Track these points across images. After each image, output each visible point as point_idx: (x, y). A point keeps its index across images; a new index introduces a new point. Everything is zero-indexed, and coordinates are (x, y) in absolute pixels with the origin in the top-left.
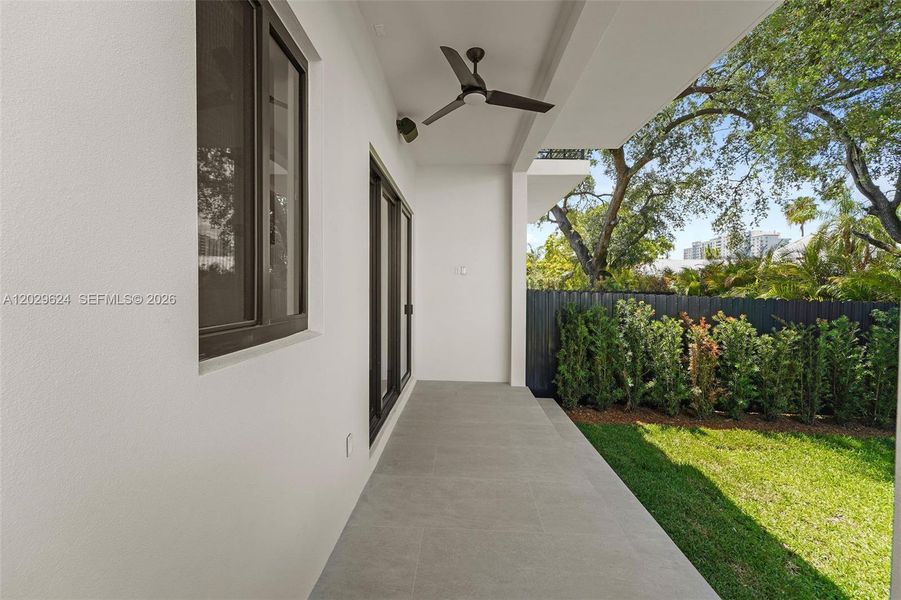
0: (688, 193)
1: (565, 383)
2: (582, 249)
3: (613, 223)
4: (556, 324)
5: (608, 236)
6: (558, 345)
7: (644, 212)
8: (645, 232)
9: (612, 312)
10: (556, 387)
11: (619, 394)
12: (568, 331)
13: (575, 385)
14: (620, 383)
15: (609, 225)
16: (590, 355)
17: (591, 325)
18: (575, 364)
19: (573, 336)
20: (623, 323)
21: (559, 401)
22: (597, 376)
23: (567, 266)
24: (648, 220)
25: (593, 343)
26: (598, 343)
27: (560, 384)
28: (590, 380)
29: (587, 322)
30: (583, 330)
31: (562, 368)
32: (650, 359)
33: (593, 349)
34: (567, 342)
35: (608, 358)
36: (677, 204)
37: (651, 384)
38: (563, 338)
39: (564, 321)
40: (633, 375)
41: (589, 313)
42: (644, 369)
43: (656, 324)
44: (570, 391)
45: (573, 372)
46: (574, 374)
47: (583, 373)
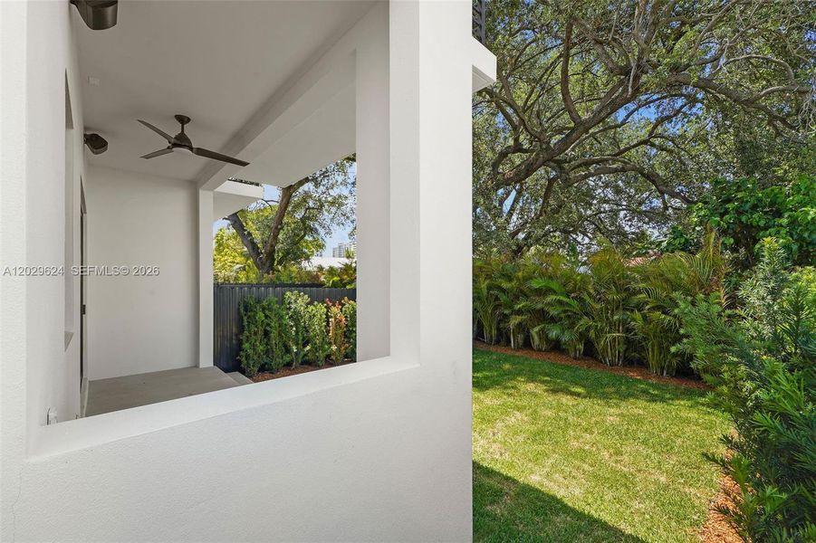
0: (333, 209)
1: (247, 357)
2: (253, 245)
3: (279, 227)
4: (239, 309)
5: (275, 237)
6: (241, 329)
7: (303, 220)
8: (304, 236)
9: (282, 301)
10: (240, 362)
11: (287, 358)
12: (249, 317)
13: (255, 357)
14: (288, 350)
15: (277, 228)
16: (266, 334)
17: (267, 312)
18: (256, 341)
19: (252, 320)
20: (290, 308)
21: (243, 372)
22: (272, 348)
23: (238, 259)
24: (306, 226)
25: (268, 325)
26: (273, 324)
27: (244, 359)
28: (267, 352)
29: (264, 309)
30: (260, 316)
31: (246, 346)
32: (307, 331)
33: (268, 328)
34: (248, 325)
35: (280, 335)
36: (326, 216)
37: (308, 348)
38: (246, 323)
39: (246, 309)
40: (297, 344)
41: (265, 303)
42: (304, 338)
43: (311, 308)
44: (251, 363)
45: (253, 348)
46: (254, 350)
47: (261, 347)
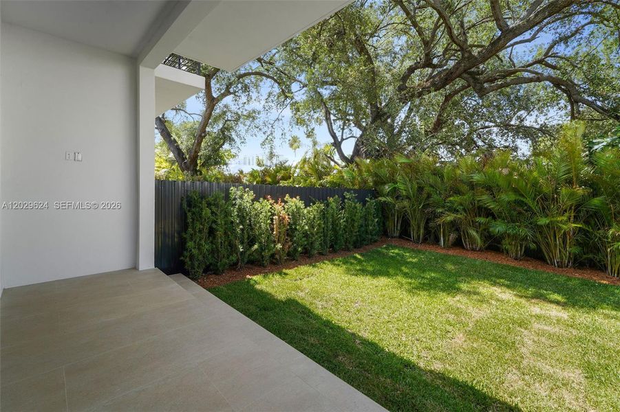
0: (248, 123)
1: (192, 257)
2: (178, 152)
3: (203, 135)
4: (181, 204)
5: (199, 144)
6: (185, 227)
7: (222, 131)
8: (223, 144)
9: (227, 197)
10: (183, 263)
11: (234, 258)
12: (194, 213)
13: (201, 258)
14: (232, 247)
15: (200, 136)
16: (212, 232)
17: (213, 208)
18: (200, 240)
19: (198, 216)
20: (235, 204)
21: (187, 274)
22: (217, 247)
23: (164, 164)
24: (225, 136)
25: (215, 222)
26: (219, 221)
27: (188, 259)
28: (212, 252)
29: (209, 205)
30: (207, 212)
31: (190, 244)
32: (252, 229)
33: (214, 226)
34: (193, 222)
35: (225, 233)
36: (241, 128)
37: (256, 246)
38: (190, 220)
39: (189, 205)
40: (242, 243)
41: (210, 199)
42: (249, 237)
43: (257, 205)
44: (196, 264)
45: (197, 247)
46: (199, 249)
47: (207, 247)
